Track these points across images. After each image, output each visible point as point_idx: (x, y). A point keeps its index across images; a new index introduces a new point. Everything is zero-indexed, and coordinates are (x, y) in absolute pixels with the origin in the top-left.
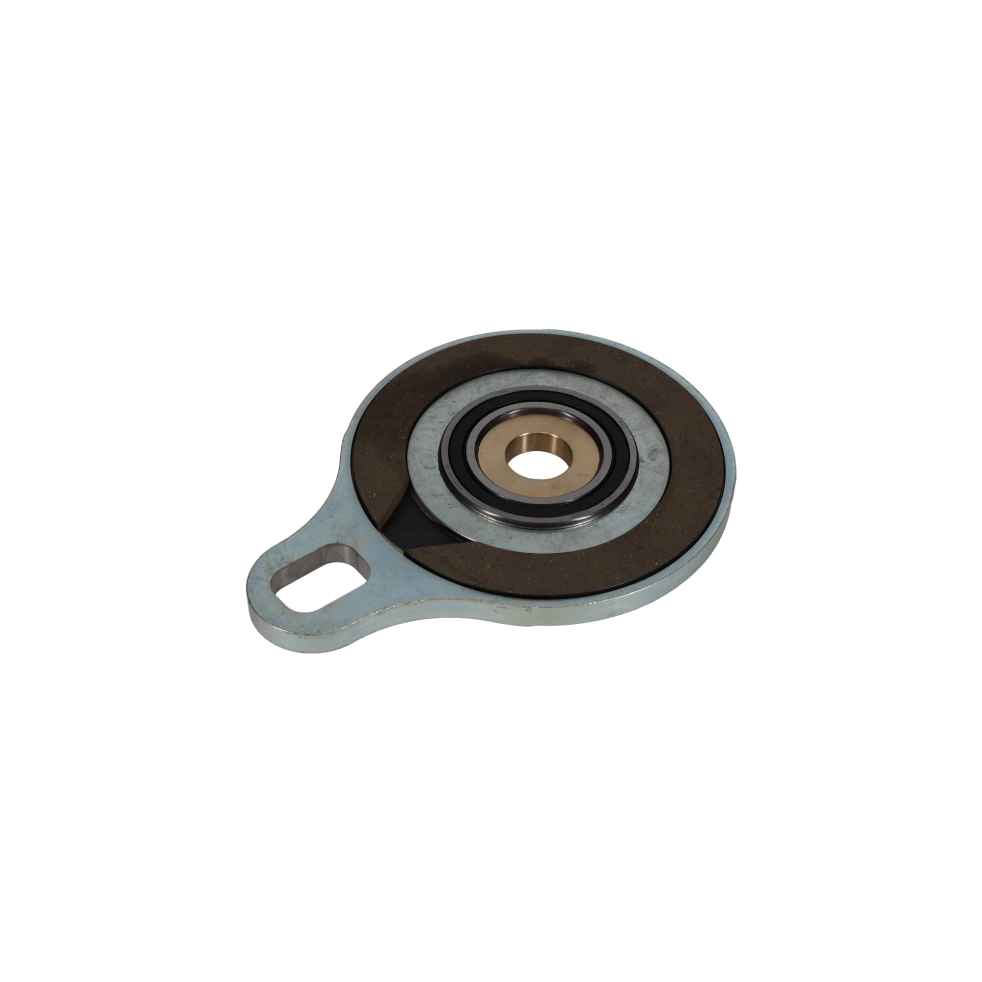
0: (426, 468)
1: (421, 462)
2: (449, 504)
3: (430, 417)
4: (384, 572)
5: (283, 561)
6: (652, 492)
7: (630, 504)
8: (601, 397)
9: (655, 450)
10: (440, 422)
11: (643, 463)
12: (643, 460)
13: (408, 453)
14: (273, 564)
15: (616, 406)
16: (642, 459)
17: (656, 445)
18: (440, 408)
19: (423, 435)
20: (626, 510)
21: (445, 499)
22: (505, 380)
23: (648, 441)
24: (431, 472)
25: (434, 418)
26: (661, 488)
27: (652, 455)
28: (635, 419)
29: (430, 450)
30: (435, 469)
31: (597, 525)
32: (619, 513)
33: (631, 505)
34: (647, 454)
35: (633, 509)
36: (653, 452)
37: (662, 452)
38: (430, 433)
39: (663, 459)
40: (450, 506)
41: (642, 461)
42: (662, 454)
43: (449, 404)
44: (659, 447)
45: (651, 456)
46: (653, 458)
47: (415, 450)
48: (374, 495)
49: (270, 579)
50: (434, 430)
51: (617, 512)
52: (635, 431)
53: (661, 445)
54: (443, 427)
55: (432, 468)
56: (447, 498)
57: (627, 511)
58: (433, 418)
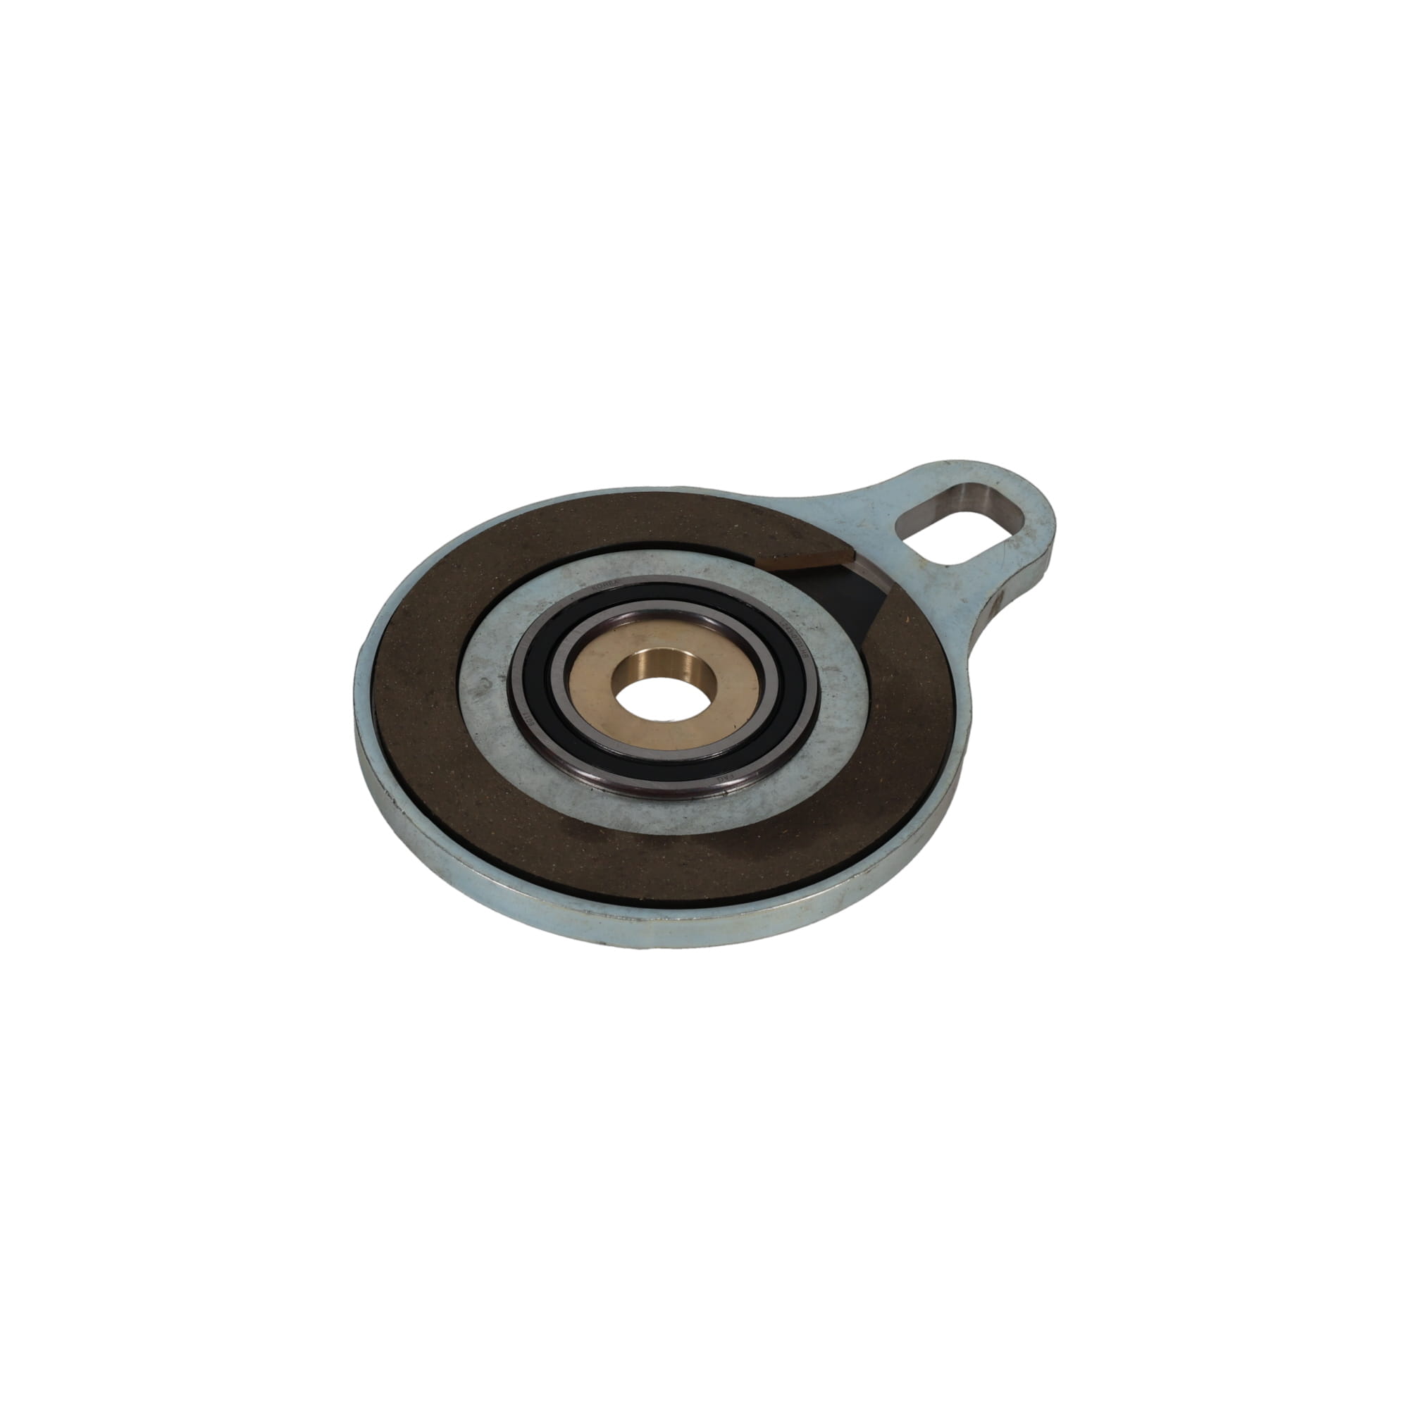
0: (837, 670)
1: (846, 678)
2: (797, 616)
3: (839, 752)
4: (877, 529)
5: (1015, 543)
6: (495, 630)
7: (530, 614)
8: (557, 785)
9: (479, 694)
10: (823, 742)
11: (501, 673)
12: (502, 679)
13: (867, 692)
14: (1028, 540)
15: (533, 769)
16: (502, 681)
17: (476, 702)
18: (826, 766)
19: (847, 720)
20: (537, 606)
21: (804, 624)
22: (721, 818)
23: (488, 709)
24: (828, 663)
25: (834, 749)
26: (479, 636)
27: (485, 686)
28: (504, 746)
29: (834, 696)
30: (824, 667)
31: (582, 586)
32: (548, 601)
33: (528, 613)
34: (493, 688)
35: (527, 606)
36: (483, 691)
37: (469, 692)
38: (837, 724)
39: (469, 679)
40: (795, 614)
41: (503, 677)
42: (469, 688)
43: (812, 772)
44: (473, 699)
45: (488, 685)
46: (485, 681)
47: (857, 696)
48: (908, 621)
49: (1027, 522)
50: (831, 729)
51: (551, 603)
52: (506, 725)
53: (467, 700)
54: (817, 735)
55: (827, 669)
56: (801, 625)
57: (536, 604)
58: (836, 750)
